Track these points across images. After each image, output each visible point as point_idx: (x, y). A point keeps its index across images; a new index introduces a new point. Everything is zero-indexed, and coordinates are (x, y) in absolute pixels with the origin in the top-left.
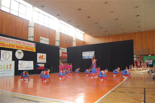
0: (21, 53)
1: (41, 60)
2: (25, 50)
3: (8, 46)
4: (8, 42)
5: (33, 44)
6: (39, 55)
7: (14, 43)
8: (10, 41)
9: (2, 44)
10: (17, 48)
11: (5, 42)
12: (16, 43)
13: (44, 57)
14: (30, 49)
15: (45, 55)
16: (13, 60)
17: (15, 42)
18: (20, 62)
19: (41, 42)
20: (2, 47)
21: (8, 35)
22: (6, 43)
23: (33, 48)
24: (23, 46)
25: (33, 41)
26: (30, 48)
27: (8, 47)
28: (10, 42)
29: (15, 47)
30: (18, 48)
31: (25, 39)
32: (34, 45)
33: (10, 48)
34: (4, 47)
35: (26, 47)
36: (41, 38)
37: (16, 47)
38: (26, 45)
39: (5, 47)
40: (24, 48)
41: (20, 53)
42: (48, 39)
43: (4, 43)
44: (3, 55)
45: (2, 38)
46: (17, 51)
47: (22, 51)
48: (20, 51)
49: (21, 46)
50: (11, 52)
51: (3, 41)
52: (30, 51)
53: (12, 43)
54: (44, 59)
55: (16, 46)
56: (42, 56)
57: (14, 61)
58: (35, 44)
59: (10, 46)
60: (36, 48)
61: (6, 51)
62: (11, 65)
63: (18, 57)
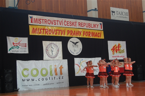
0: (77, 43)
1: (116, 54)
2: (85, 36)
3: (53, 33)
4: (53, 25)
5: (98, 23)
6: (111, 44)
7: (64, 26)
8: (56, 22)
9: (43, 29)
10: (69, 36)
11: (48, 25)
12: (67, 26)
13: (121, 49)
14: (93, 34)
15: (123, 44)
16: (64, 58)
17: (66, 23)
18: (77, 60)
19: (114, 17)
20: (44, 35)
21: (51, 12)
22: (50, 28)
23: (100, 32)
24: (80, 30)
25: (97, 17)
26: (93, 31)
27: (54, 35)
28: (56, 25)
29: (66, 33)
30: (71, 34)
31: (81, 15)
32: (100, 26)
33: (57, 35)
34: (46, 35)
35: (86, 31)
36: (112, 9)
37: (68, 33)
38: (85, 27)
39: (49, 35)
40: (82, 33)
41: (75, 44)
42: (127, 11)
43: (46, 28)
44: (47, 50)
45: (43, 20)
46: (71, 40)
47: (78, 40)
48: (75, 40)
49: (76, 30)
50: (59, 44)
51: (44, 24)
52: (93, 37)
53: (59, 25)
54: (123, 51)
55: (68, 31)
56: (117, 46)
57: (66, 60)
58: (102, 23)
59: (58, 32)
60: (103, 30)
61: (51, 42)
62: (61, 68)
63: (73, 51)
